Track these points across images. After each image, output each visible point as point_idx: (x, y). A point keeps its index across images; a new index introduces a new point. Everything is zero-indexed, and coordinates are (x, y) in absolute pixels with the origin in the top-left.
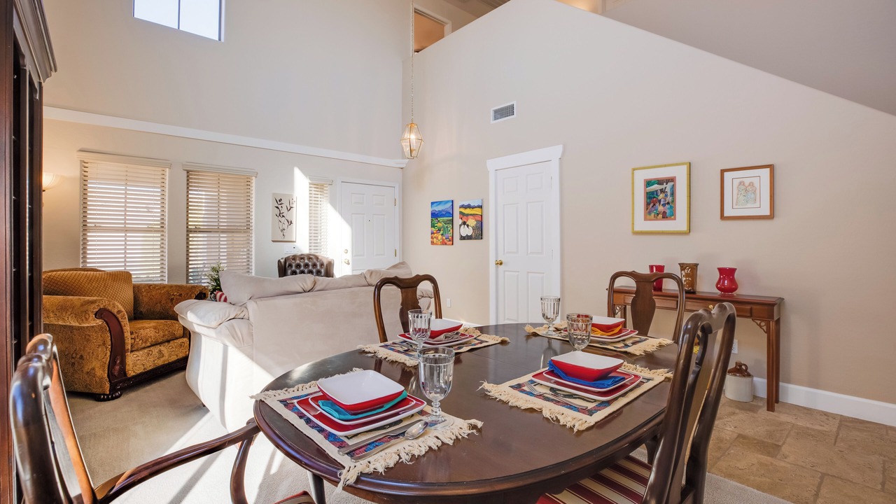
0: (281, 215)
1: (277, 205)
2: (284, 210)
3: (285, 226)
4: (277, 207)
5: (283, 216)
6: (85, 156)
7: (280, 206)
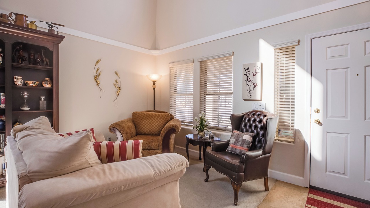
0: (249, 80)
1: (245, 73)
2: (251, 76)
3: (252, 89)
4: (246, 75)
5: (250, 81)
6: (171, 65)
7: (247, 74)
